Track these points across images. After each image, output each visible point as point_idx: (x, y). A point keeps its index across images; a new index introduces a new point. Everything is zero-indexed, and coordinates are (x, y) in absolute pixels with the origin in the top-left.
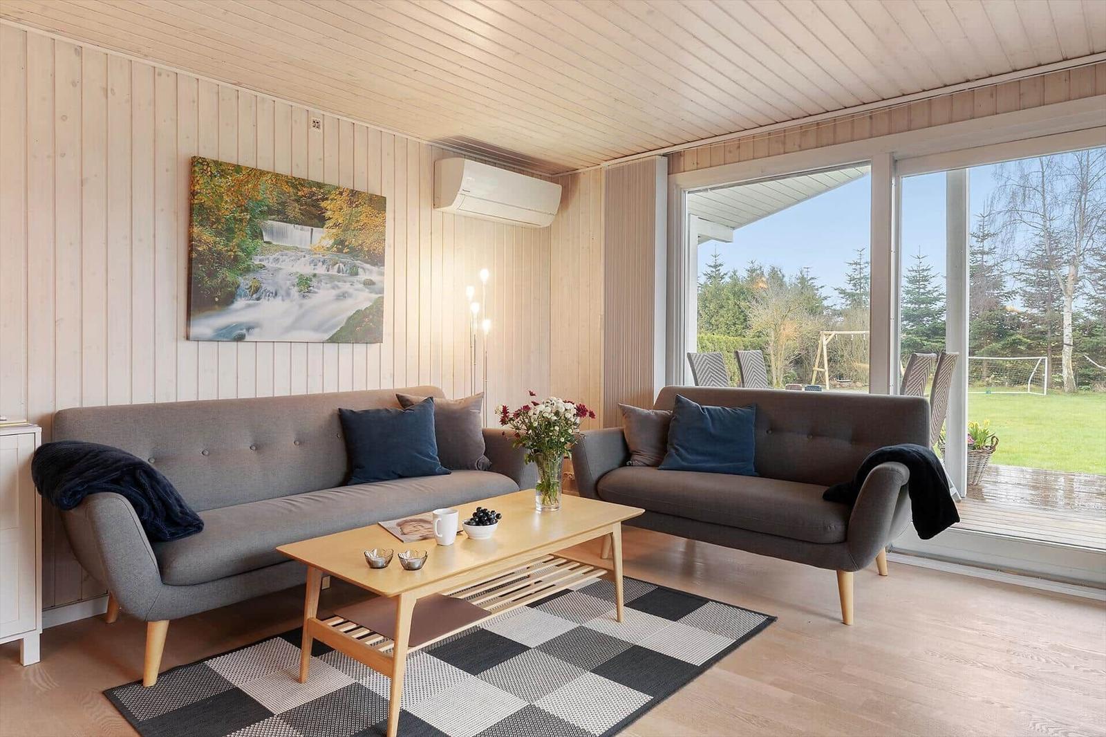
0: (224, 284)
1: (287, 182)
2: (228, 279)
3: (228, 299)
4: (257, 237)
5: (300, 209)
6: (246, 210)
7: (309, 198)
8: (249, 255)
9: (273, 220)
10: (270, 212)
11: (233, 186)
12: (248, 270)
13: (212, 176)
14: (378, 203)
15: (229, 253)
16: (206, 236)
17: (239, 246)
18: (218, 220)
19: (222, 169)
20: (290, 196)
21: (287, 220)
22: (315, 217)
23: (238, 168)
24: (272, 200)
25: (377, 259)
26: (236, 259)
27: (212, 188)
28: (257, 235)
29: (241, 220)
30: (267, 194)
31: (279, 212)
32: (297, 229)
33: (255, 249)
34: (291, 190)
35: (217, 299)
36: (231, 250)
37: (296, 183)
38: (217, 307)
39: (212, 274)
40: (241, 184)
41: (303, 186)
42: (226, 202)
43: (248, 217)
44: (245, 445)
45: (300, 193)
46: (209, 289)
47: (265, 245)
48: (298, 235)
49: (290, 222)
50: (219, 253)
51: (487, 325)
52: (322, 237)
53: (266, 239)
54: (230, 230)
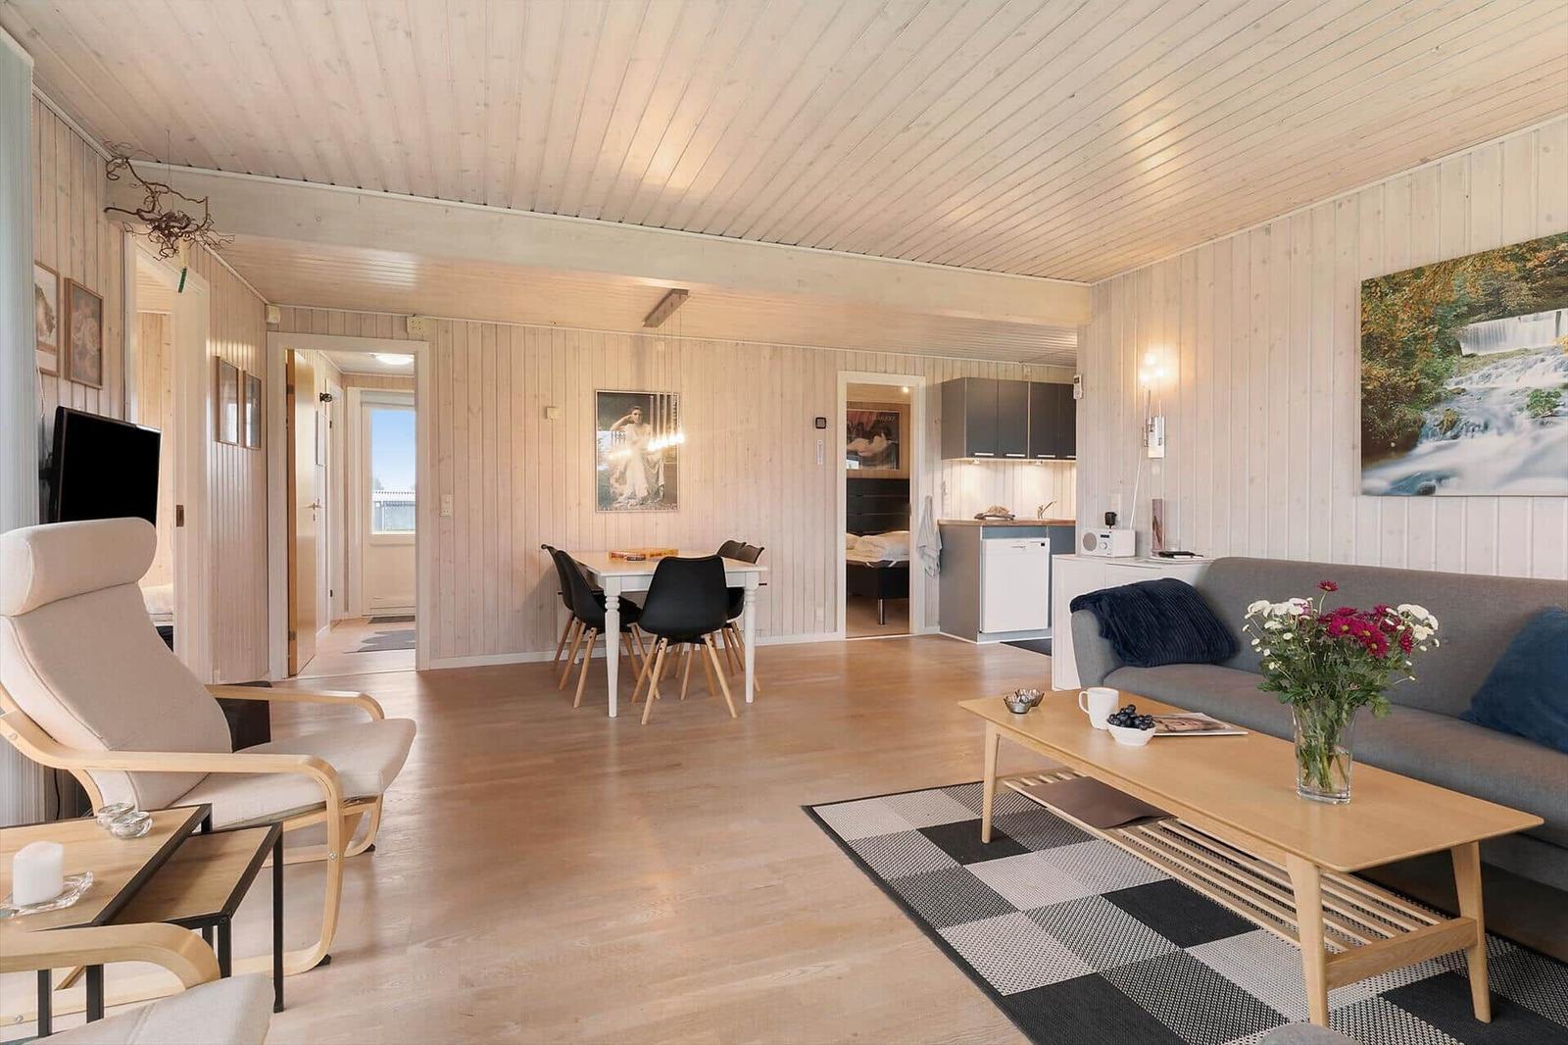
0: (1403, 424)
1: (1503, 258)
2: (1408, 417)
3: (1408, 442)
4: (1451, 353)
5: (1531, 289)
6: (1433, 321)
7: (1550, 265)
8: (1438, 380)
9: (1479, 321)
10: (1473, 311)
11: (1411, 298)
12: (1437, 400)
13: (1384, 295)
15: (1409, 384)
16: (1379, 370)
17: (1421, 371)
18: (1392, 347)
19: (1394, 282)
20: (1508, 277)
21: (1505, 313)
23: (1418, 273)
24: (1475, 293)
26: (1419, 389)
27: (1383, 311)
28: (1451, 349)
29: (1425, 338)
30: (1467, 288)
31: (1488, 307)
32: (1525, 321)
33: (1447, 370)
34: (1512, 266)
35: (1393, 445)
36: (1411, 380)
37: (1522, 252)
38: (1393, 453)
39: (1385, 415)
40: (1423, 290)
41: (1535, 250)
42: (1402, 321)
43: (1436, 330)
45: (1530, 265)
46: (1383, 433)
47: (1464, 361)
49: (1512, 314)
50: (1395, 387)
53: (1466, 351)
54: (1409, 355)
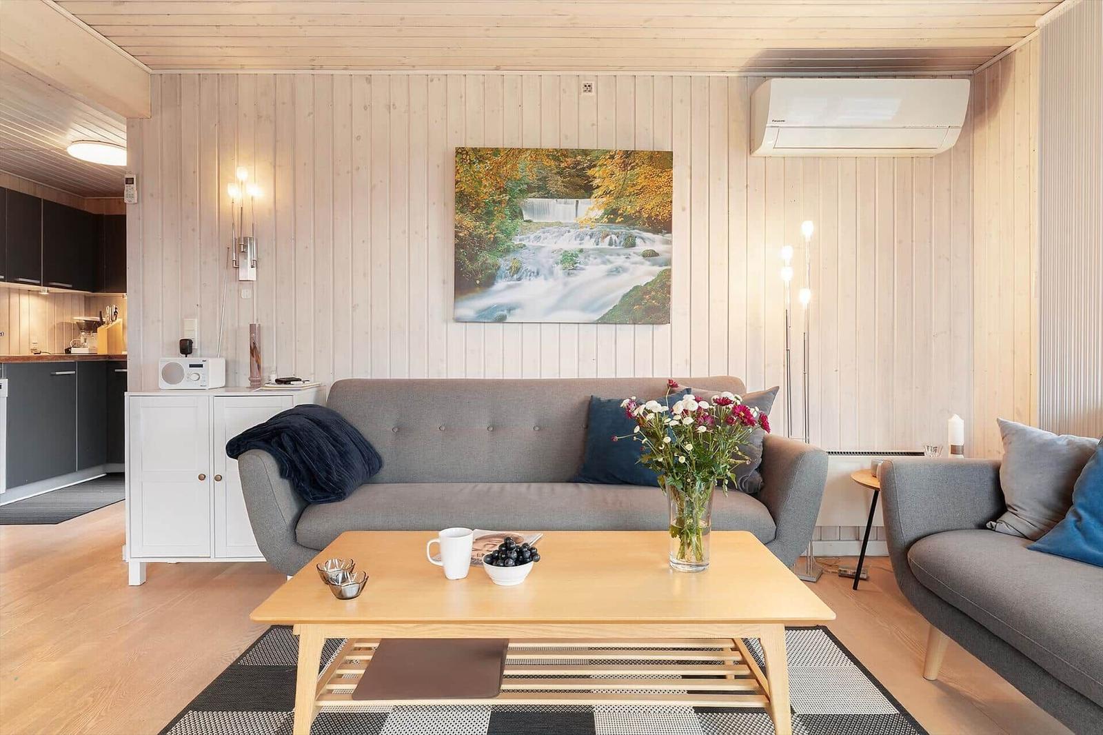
0: (485, 267)
1: (548, 156)
2: (489, 261)
3: (489, 281)
4: (517, 217)
5: (563, 182)
6: (505, 191)
7: (573, 168)
8: (508, 236)
9: (534, 197)
10: (530, 189)
11: (491, 170)
12: (508, 251)
13: (471, 163)
14: (662, 161)
15: (489, 236)
16: (468, 222)
17: (498, 227)
18: (477, 205)
19: (480, 155)
20: (551, 170)
21: (549, 195)
22: (581, 187)
23: (496, 151)
24: (532, 178)
25: (662, 225)
26: (496, 241)
27: (471, 175)
28: (516, 214)
29: (500, 202)
30: (526, 171)
31: (539, 188)
32: (560, 203)
33: (515, 229)
34: (553, 163)
35: (478, 282)
36: (491, 233)
37: (558, 155)
38: (478, 289)
39: (472, 259)
40: (500, 165)
41: (565, 156)
42: (485, 186)
43: (507, 198)
44: (483, 425)
45: (562, 165)
46: (471, 273)
47: (525, 224)
48: (562, 210)
49: (552, 197)
50: (480, 237)
51: (805, 296)
52: (590, 209)
53: (526, 217)
54: (489, 214)
